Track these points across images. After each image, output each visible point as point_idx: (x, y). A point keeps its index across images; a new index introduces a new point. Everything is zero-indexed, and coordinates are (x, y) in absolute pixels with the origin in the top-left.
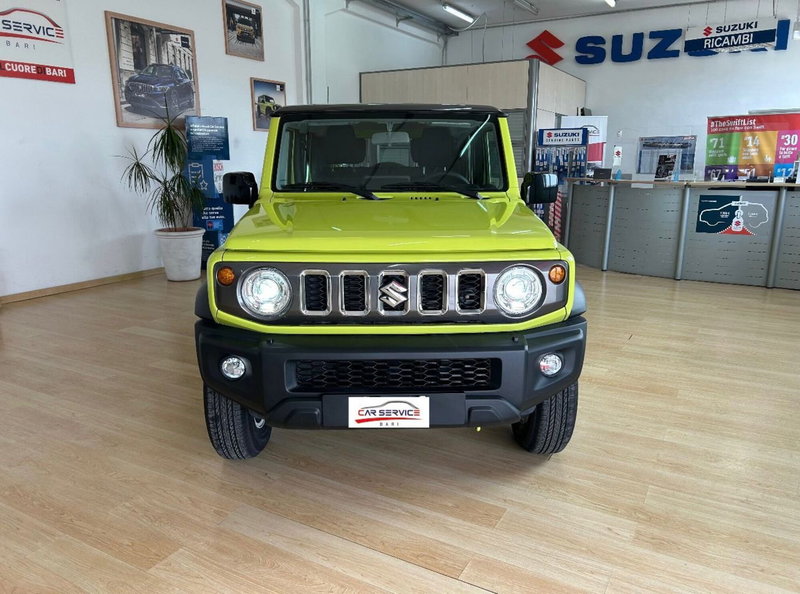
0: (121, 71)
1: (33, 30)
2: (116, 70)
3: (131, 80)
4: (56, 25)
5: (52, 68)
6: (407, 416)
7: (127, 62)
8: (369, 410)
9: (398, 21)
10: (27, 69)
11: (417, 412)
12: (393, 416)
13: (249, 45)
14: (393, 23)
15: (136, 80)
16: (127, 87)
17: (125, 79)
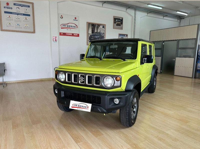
0: (89, 34)
1: (72, 27)
2: (88, 34)
3: (91, 35)
4: (77, 26)
5: (75, 34)
6: (85, 108)
7: (90, 32)
8: (75, 104)
9: (164, 17)
10: (70, 34)
11: (88, 107)
12: (82, 107)
13: (119, 26)
14: (162, 17)
15: (92, 35)
16: (90, 37)
17: (89, 35)
